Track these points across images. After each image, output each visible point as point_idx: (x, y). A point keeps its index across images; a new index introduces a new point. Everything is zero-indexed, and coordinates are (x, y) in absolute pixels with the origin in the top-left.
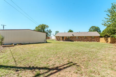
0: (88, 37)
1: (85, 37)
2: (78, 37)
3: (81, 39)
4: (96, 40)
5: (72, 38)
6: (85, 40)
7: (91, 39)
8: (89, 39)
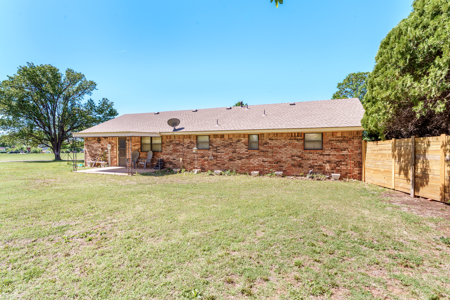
0: (277, 135)
1: (255, 138)
2: (210, 143)
3: (226, 158)
4: (338, 163)
5: (175, 151)
6: (255, 162)
7: (296, 151)
8: (284, 155)
